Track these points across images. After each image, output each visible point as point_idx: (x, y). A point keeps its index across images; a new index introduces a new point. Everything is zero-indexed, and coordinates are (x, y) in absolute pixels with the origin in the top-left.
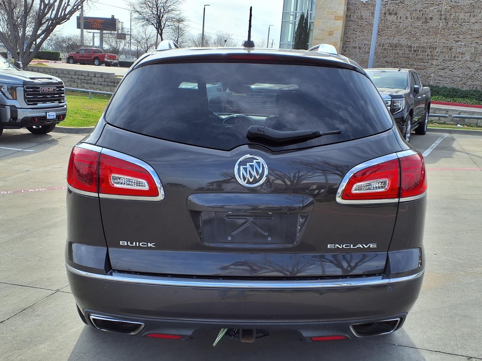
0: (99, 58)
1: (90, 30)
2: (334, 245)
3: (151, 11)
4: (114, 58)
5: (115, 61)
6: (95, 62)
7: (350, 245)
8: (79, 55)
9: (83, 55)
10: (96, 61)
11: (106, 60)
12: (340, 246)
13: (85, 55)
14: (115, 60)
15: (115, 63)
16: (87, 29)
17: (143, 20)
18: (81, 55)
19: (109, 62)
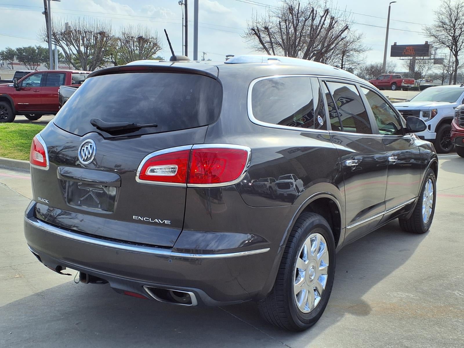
0: (396, 84)
1: (403, 57)
2: (137, 217)
3: (448, 33)
4: (412, 82)
5: (413, 86)
6: (393, 88)
7: (149, 219)
8: (378, 81)
9: (382, 81)
10: (393, 86)
11: (403, 84)
12: (142, 218)
13: (384, 81)
14: (412, 84)
15: (413, 87)
16: (400, 57)
17: (439, 43)
18: (380, 81)
19: (406, 86)
